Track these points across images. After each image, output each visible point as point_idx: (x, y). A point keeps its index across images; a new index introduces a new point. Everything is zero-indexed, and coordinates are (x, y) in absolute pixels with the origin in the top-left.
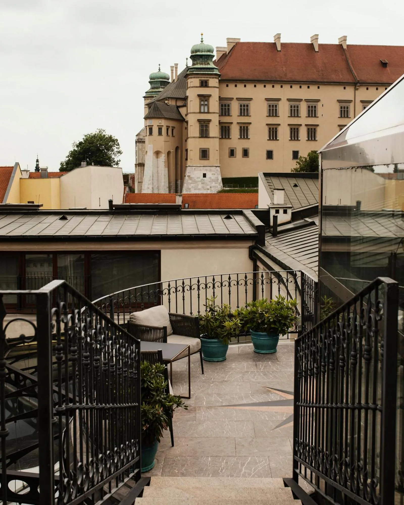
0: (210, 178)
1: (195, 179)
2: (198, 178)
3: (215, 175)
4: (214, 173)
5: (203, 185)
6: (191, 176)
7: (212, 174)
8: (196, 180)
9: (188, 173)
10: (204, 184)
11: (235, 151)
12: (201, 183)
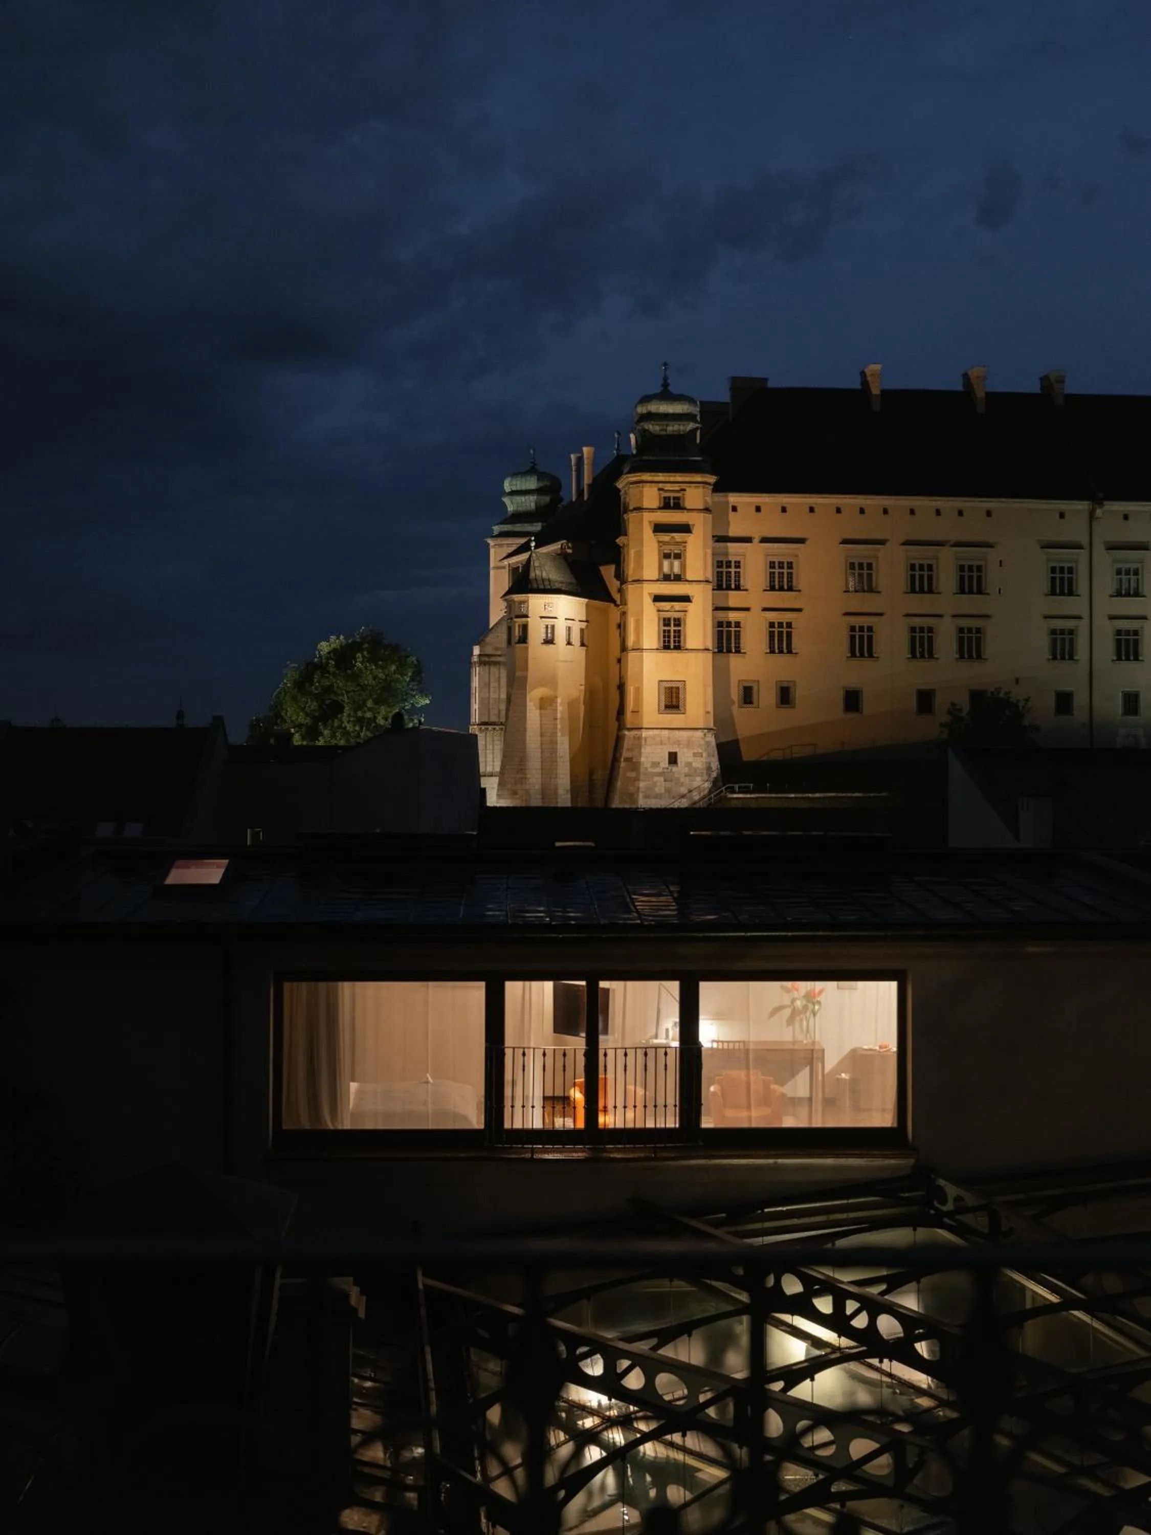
0: (689, 764)
1: (646, 768)
2: (655, 764)
3: (702, 756)
4: (700, 751)
5: (668, 785)
6: (634, 760)
7: (695, 755)
8: (650, 770)
9: (628, 750)
10: (671, 781)
11: (755, 689)
12: (662, 779)
